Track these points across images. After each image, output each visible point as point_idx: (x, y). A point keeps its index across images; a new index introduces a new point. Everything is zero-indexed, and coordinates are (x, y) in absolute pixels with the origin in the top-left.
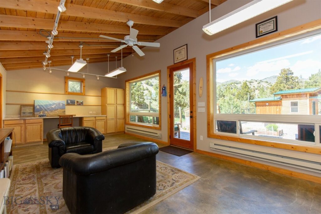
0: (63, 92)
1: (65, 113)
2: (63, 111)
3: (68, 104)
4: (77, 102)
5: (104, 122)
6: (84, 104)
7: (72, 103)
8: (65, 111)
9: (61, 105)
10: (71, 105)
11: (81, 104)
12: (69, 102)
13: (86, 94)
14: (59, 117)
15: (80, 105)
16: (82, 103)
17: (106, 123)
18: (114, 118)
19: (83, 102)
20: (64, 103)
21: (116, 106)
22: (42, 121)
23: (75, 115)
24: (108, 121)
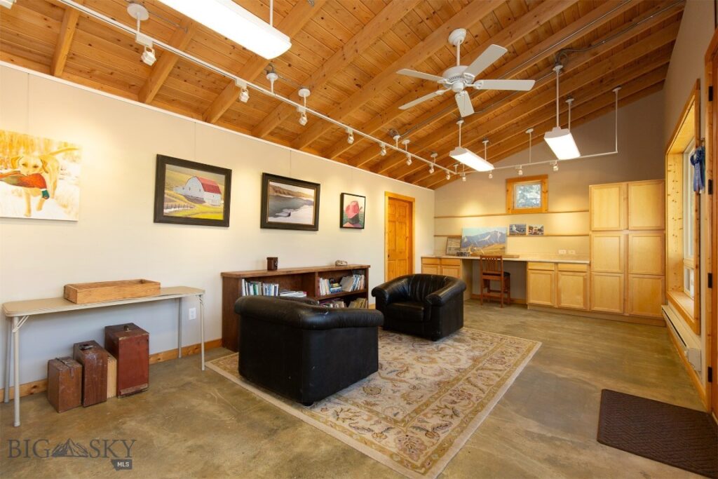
0: (504, 211)
1: (504, 252)
2: (501, 246)
3: (512, 234)
4: (531, 228)
5: (581, 279)
6: (545, 232)
7: (519, 231)
8: (504, 248)
9: (499, 235)
10: (518, 235)
11: (538, 232)
12: (514, 228)
13: (550, 210)
14: (479, 258)
15: (535, 234)
16: (540, 230)
17: (588, 283)
18: (617, 270)
19: (542, 227)
20: (504, 232)
21: (627, 236)
22: (461, 263)
23: (518, 257)
24: (597, 280)
